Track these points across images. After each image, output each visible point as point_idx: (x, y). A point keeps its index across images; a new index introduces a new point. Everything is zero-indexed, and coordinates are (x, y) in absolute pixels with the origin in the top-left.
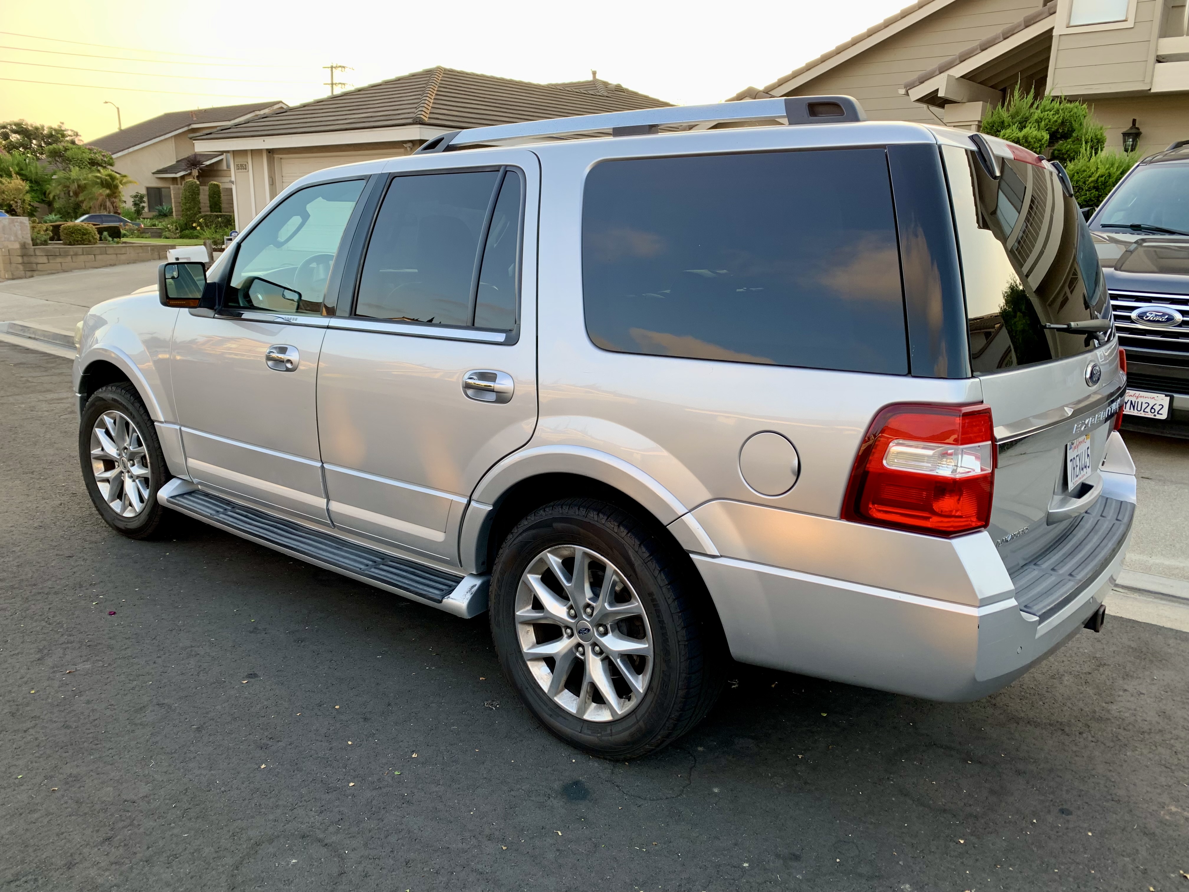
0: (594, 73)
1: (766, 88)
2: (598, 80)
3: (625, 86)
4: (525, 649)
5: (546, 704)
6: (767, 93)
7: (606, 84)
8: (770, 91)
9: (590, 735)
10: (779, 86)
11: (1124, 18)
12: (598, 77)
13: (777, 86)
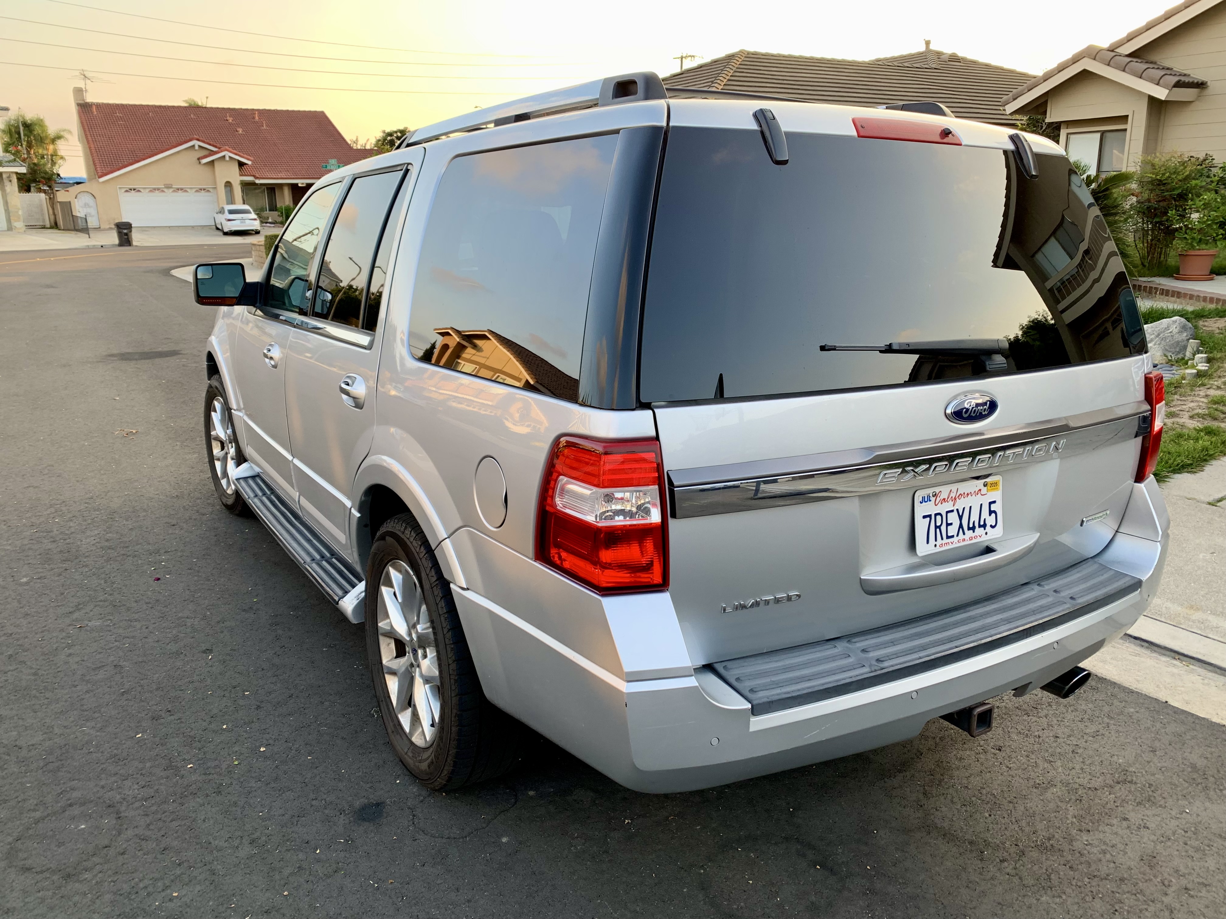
0: (928, 43)
1: (1111, 45)
2: (931, 51)
3: (961, 54)
4: (385, 661)
5: (393, 721)
6: (1112, 51)
7: (939, 54)
8: (1117, 48)
9: (410, 758)
10: (1129, 41)
12: (932, 47)
13: (1125, 41)
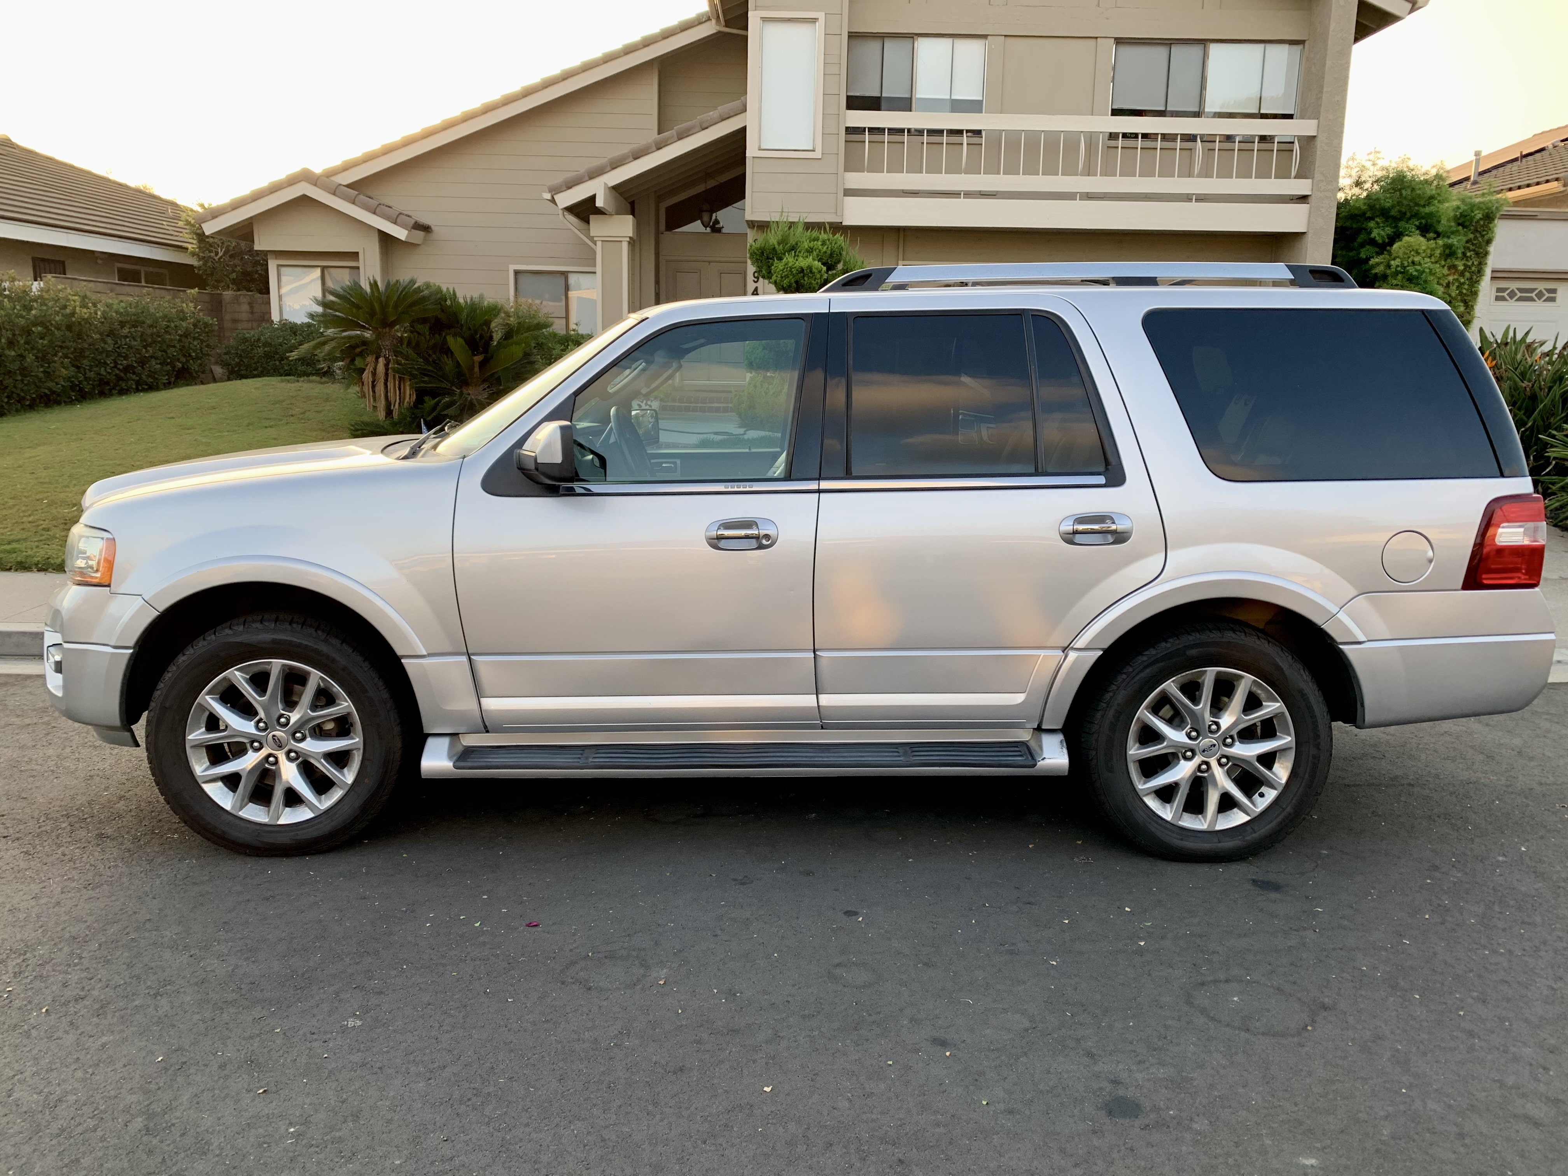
11: (811, 148)
